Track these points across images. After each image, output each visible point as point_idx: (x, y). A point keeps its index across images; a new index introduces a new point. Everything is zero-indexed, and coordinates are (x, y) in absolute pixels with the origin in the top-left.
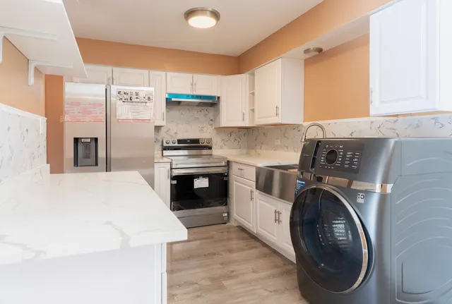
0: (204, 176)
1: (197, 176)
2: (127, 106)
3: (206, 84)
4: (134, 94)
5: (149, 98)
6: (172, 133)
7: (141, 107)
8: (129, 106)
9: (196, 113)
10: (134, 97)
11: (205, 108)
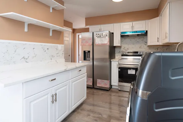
0: (133, 69)
1: (130, 69)
2: (99, 39)
3: (139, 26)
4: (101, 34)
5: (106, 35)
6: (126, 49)
7: (103, 39)
8: (100, 39)
9: (137, 39)
10: (101, 35)
11: (143, 37)
